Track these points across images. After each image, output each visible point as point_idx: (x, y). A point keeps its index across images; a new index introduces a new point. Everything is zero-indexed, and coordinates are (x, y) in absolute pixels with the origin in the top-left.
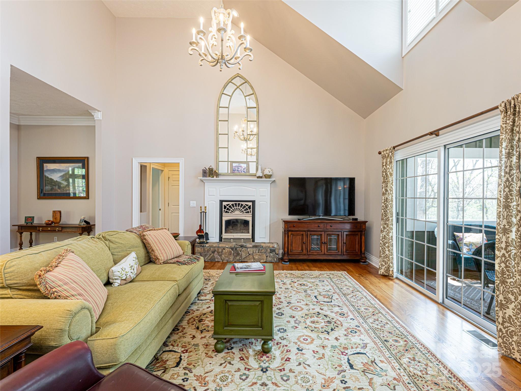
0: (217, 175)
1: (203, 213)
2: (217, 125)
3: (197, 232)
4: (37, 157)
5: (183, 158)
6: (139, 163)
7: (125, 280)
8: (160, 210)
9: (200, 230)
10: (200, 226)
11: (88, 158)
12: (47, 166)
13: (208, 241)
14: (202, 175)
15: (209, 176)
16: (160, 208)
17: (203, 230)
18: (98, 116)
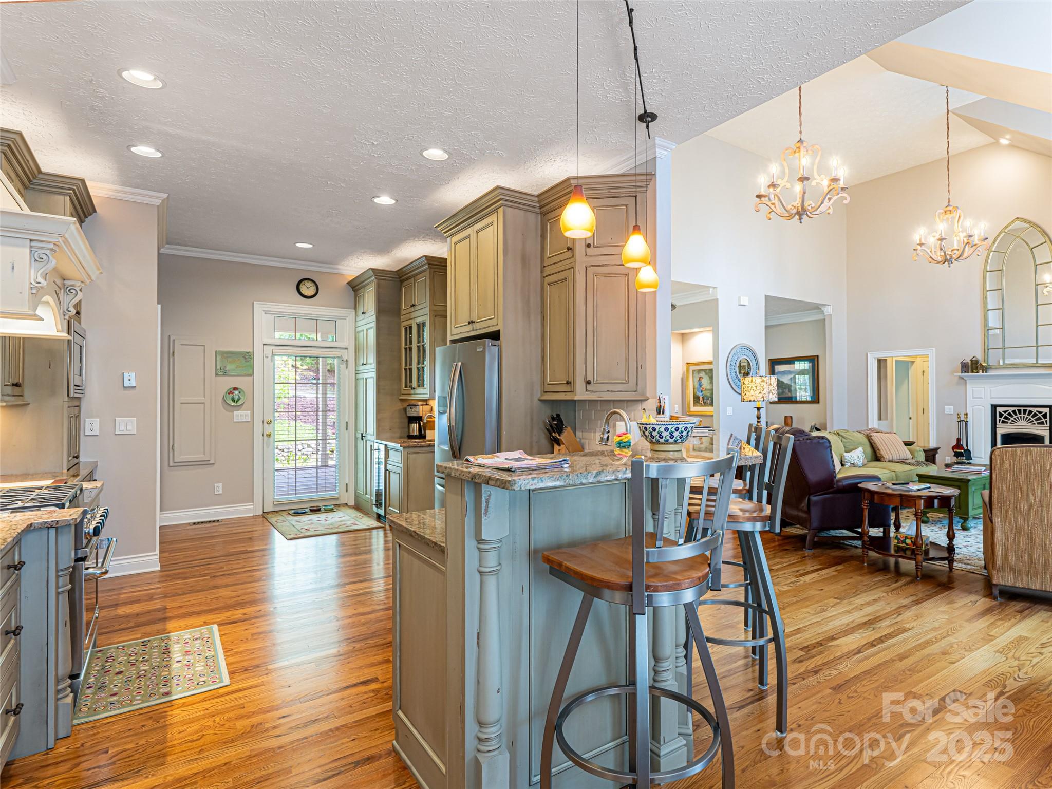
0: (985, 369)
1: (963, 423)
2: (985, 298)
3: (953, 448)
4: (769, 360)
5: (934, 349)
6: (875, 358)
7: (853, 464)
8: (911, 418)
9: (958, 445)
10: (959, 440)
11: (818, 356)
12: (778, 368)
13: (970, 461)
14: (960, 371)
15: (972, 372)
16: (910, 416)
17: (962, 445)
18: (828, 310)
